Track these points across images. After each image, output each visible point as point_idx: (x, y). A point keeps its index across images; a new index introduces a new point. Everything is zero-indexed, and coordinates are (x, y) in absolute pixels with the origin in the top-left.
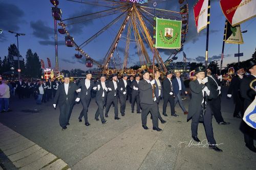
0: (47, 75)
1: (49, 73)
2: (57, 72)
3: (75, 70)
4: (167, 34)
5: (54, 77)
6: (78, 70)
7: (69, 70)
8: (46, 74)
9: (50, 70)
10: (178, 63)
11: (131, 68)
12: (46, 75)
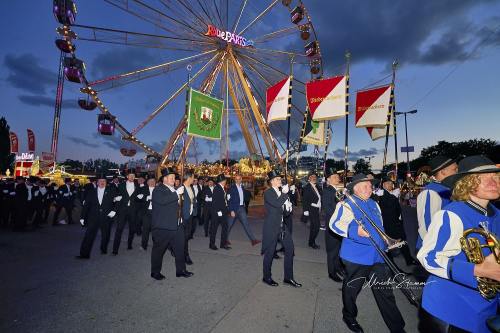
0: (21, 169)
1: (28, 164)
2: (49, 162)
3: (97, 162)
4: (204, 116)
5: (40, 173)
6: (104, 161)
7: (83, 160)
8: (19, 164)
9: (31, 156)
10: (304, 158)
11: (218, 162)
12: (18, 169)
